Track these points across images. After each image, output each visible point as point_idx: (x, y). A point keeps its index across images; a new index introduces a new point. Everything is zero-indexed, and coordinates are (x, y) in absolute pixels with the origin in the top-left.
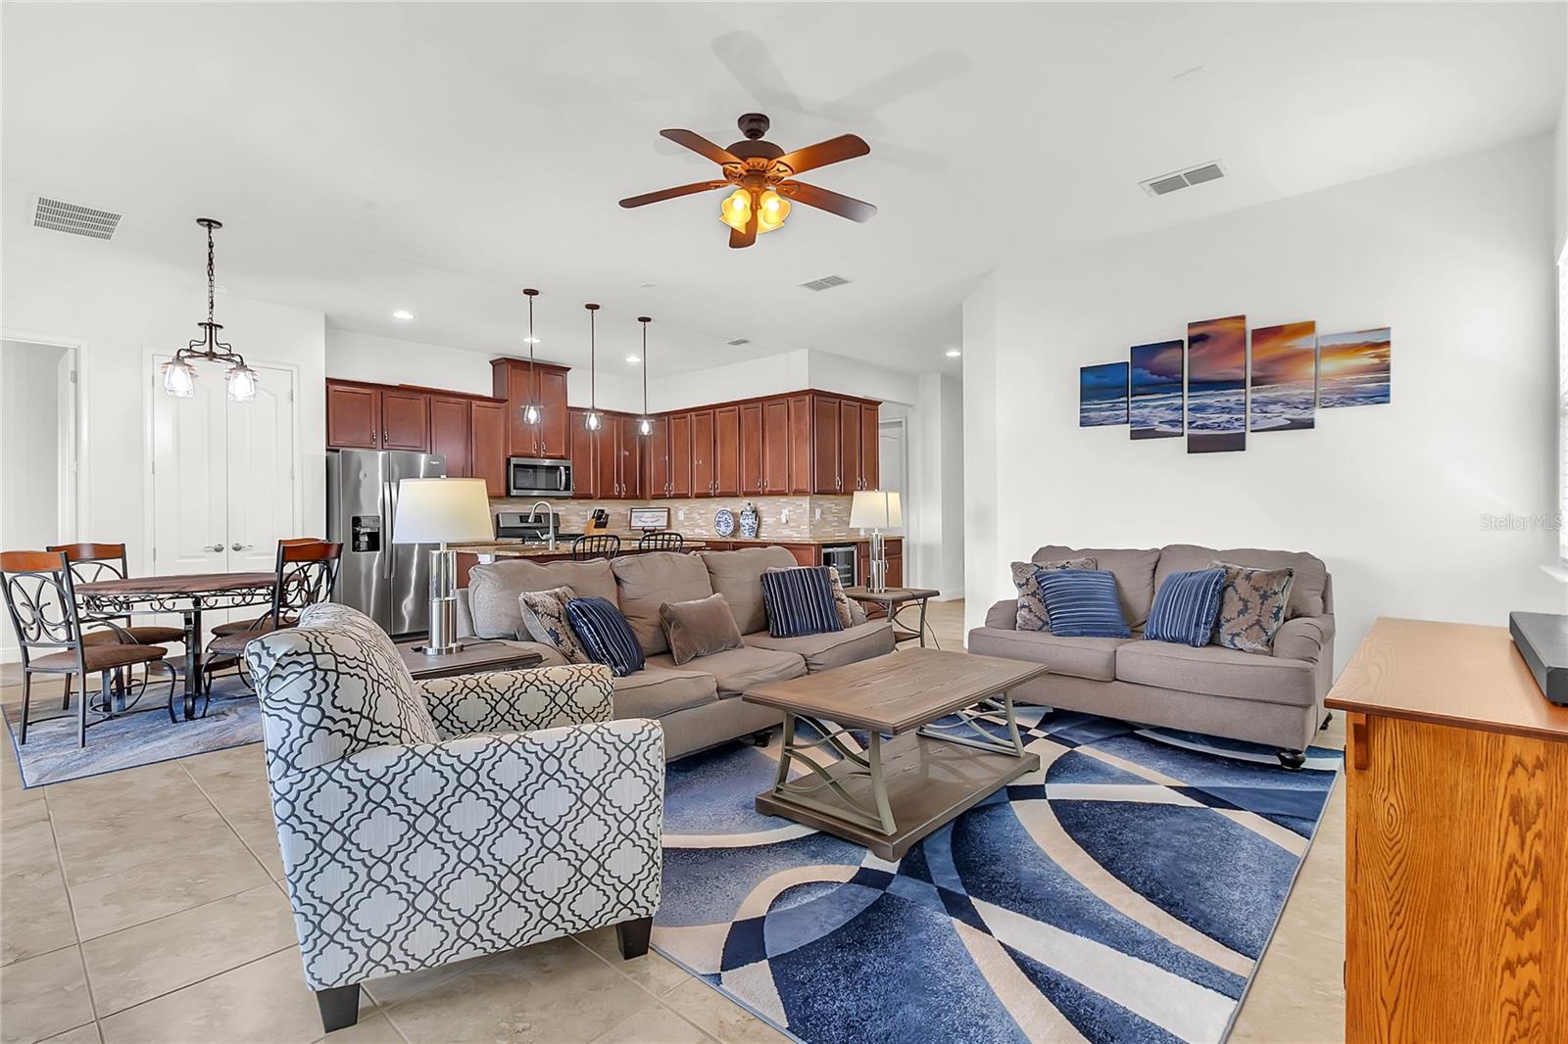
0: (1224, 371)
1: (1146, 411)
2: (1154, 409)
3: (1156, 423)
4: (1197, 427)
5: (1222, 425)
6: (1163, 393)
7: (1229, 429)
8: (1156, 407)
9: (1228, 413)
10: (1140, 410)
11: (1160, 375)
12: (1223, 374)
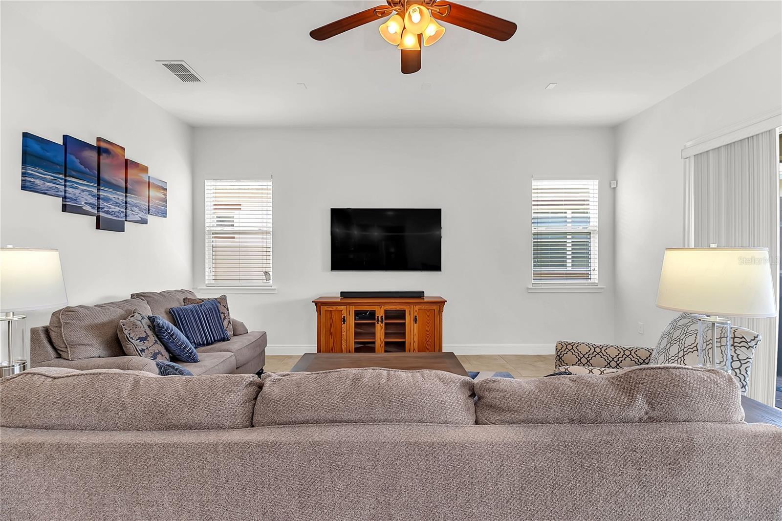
0: (117, 179)
1: (77, 191)
2: (83, 193)
3: (83, 203)
4: (104, 212)
5: (116, 214)
6: (87, 182)
7: (119, 217)
8: (83, 191)
9: (119, 207)
10: (73, 190)
11: (85, 167)
12: (117, 180)
